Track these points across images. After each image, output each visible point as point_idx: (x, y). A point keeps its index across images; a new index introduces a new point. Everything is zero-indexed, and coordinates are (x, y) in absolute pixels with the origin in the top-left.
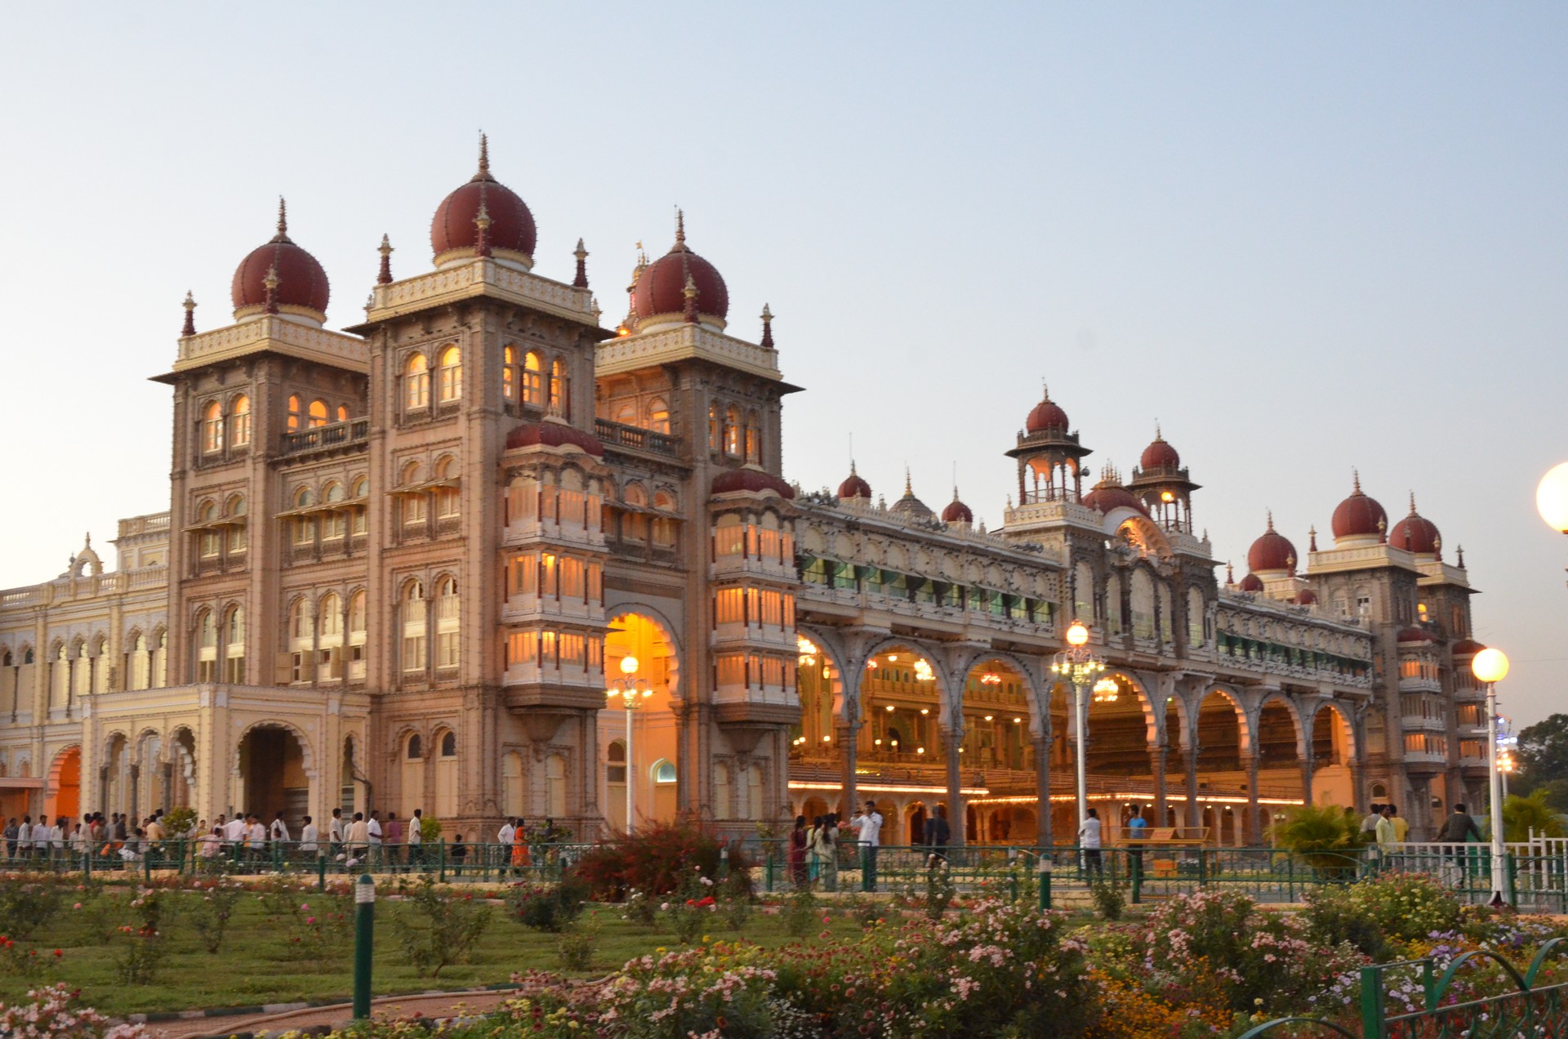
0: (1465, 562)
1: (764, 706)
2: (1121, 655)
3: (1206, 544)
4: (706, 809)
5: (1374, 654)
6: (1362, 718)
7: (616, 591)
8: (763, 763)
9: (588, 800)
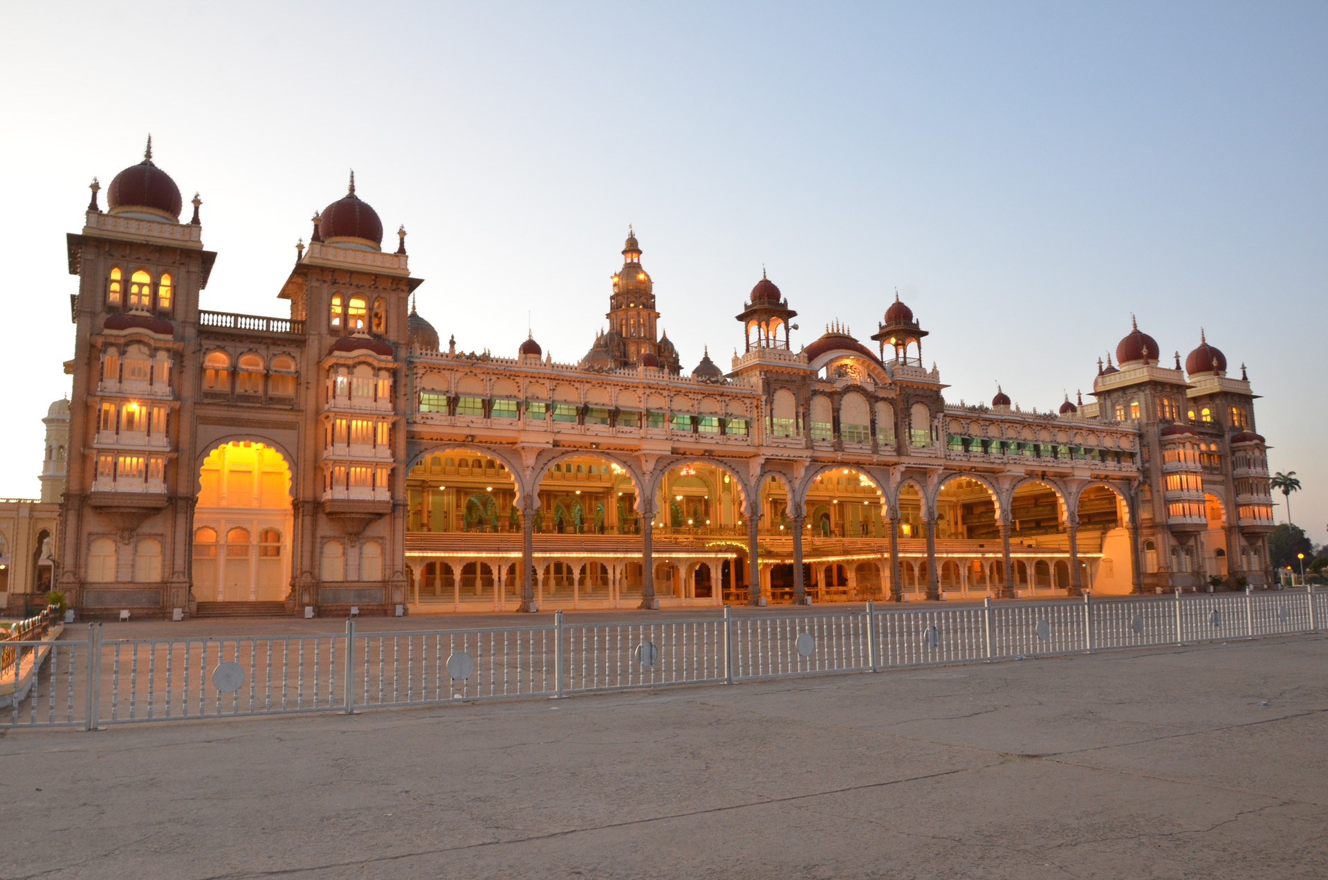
0: (1248, 376)
1: (348, 501)
2: (832, 455)
3: (935, 373)
4: (309, 575)
5: (1142, 446)
6: (1137, 494)
7: (225, 427)
8: (380, 541)
9: (175, 570)
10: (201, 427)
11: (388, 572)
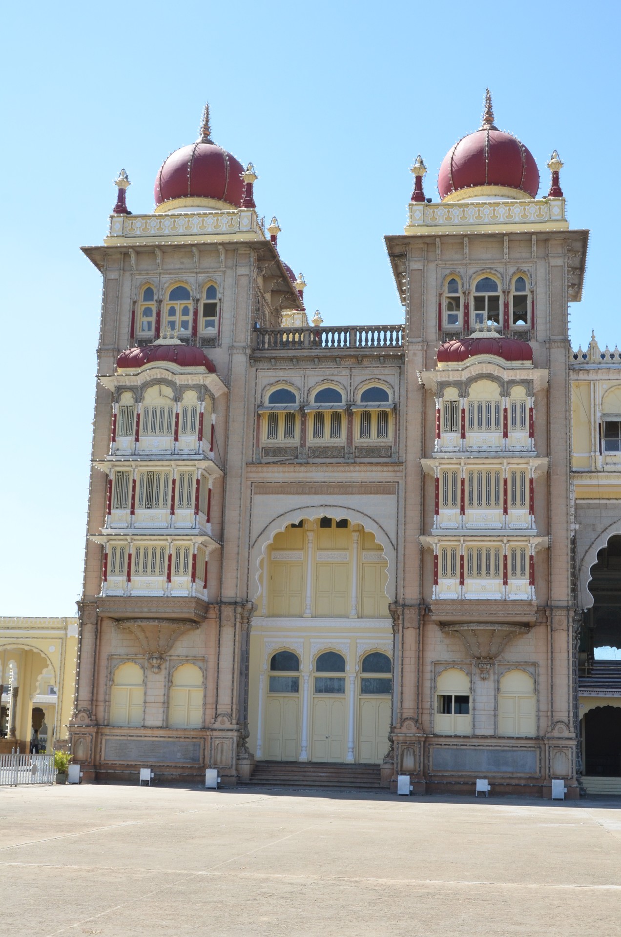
7: (291, 496)
8: (532, 669)
9: (219, 712)
10: (258, 499)
11: (543, 723)
